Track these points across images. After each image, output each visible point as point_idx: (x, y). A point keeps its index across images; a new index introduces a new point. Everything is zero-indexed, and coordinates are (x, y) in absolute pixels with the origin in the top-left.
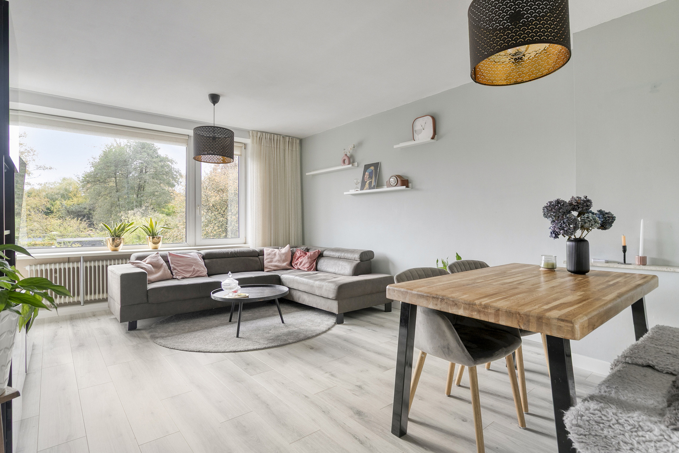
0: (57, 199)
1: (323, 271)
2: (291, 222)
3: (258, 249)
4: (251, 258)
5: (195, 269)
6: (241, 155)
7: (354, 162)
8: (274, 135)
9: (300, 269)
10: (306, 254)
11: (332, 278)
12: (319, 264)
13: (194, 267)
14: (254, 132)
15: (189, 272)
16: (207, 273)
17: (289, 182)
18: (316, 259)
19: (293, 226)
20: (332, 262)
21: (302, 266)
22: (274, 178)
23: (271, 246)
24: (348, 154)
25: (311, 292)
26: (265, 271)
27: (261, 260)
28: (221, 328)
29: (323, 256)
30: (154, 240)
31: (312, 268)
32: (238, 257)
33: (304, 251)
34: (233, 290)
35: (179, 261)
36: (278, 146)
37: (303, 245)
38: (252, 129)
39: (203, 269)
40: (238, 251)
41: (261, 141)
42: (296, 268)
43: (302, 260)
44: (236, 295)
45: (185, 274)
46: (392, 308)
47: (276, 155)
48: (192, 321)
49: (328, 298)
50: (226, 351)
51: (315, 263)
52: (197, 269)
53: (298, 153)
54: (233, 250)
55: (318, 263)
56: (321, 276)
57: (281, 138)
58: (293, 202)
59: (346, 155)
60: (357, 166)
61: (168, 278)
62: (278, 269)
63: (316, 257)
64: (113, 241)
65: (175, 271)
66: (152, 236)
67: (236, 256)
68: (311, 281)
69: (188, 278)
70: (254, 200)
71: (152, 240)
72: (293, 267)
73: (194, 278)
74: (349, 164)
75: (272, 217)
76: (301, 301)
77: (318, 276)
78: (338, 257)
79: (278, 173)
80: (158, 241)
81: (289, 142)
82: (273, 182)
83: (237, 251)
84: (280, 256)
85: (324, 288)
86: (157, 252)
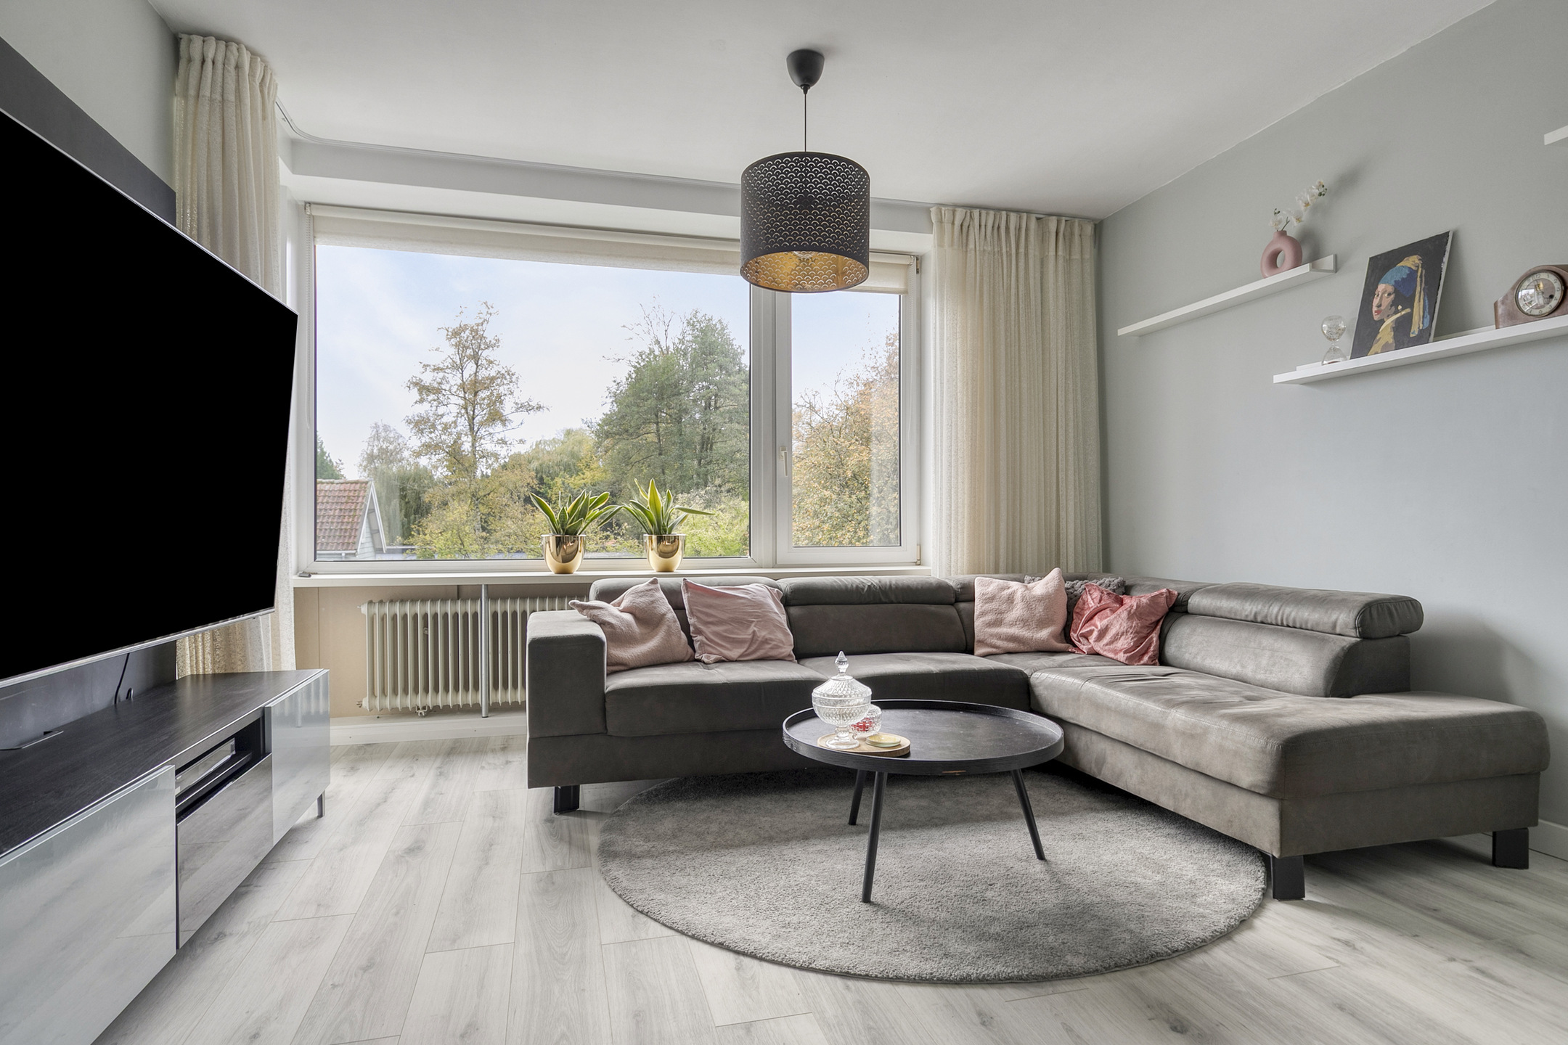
0: (557, 475)
1: (1191, 667)
2: (1064, 497)
3: (953, 577)
4: (933, 608)
5: (758, 634)
6: (906, 292)
7: (1315, 257)
8: (1007, 215)
9: (1098, 654)
10: (1121, 603)
11: (1237, 699)
12: (1172, 641)
13: (753, 628)
14: (943, 208)
15: (739, 642)
16: (793, 650)
17: (1060, 363)
18: (1158, 621)
19: (1071, 509)
20: (1228, 636)
21: (1107, 645)
22: (1006, 354)
23: (997, 571)
24: (1293, 231)
25: (1150, 746)
26: (975, 654)
27: (964, 616)
28: (819, 847)
29: (1186, 613)
30: (661, 547)
31: (1146, 652)
32: (892, 603)
33: (1114, 591)
34: (855, 722)
35: (710, 606)
36: (1022, 250)
37: (1104, 571)
38: (937, 202)
39: (780, 636)
40: (890, 585)
41: (967, 236)
42: (1085, 648)
43: (1105, 622)
44: (864, 739)
45: (727, 649)
46: (1531, 854)
47: (1013, 279)
48: (736, 803)
49: (1234, 781)
50: (813, 966)
51: (1155, 636)
52: (763, 634)
53: (1089, 268)
54: (877, 581)
55: (1168, 637)
56: (1190, 687)
57: (1033, 224)
58: (1071, 430)
59: (1283, 233)
60: (1332, 267)
61: (679, 657)
62: (1022, 648)
63: (1161, 615)
64: (557, 547)
65: (699, 638)
66: (656, 533)
67: (883, 600)
68: (1151, 708)
69: (736, 661)
70: (944, 427)
71: (658, 547)
72: (1075, 646)
73: (753, 664)
74: (1297, 263)
75: (1003, 480)
76: (1106, 776)
77: (1179, 686)
78: (1251, 618)
79: (1023, 338)
80: (670, 549)
81: (1057, 234)
82: (1006, 366)
83: (888, 583)
84: (1028, 603)
85: (1213, 738)
86: (651, 579)
